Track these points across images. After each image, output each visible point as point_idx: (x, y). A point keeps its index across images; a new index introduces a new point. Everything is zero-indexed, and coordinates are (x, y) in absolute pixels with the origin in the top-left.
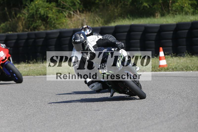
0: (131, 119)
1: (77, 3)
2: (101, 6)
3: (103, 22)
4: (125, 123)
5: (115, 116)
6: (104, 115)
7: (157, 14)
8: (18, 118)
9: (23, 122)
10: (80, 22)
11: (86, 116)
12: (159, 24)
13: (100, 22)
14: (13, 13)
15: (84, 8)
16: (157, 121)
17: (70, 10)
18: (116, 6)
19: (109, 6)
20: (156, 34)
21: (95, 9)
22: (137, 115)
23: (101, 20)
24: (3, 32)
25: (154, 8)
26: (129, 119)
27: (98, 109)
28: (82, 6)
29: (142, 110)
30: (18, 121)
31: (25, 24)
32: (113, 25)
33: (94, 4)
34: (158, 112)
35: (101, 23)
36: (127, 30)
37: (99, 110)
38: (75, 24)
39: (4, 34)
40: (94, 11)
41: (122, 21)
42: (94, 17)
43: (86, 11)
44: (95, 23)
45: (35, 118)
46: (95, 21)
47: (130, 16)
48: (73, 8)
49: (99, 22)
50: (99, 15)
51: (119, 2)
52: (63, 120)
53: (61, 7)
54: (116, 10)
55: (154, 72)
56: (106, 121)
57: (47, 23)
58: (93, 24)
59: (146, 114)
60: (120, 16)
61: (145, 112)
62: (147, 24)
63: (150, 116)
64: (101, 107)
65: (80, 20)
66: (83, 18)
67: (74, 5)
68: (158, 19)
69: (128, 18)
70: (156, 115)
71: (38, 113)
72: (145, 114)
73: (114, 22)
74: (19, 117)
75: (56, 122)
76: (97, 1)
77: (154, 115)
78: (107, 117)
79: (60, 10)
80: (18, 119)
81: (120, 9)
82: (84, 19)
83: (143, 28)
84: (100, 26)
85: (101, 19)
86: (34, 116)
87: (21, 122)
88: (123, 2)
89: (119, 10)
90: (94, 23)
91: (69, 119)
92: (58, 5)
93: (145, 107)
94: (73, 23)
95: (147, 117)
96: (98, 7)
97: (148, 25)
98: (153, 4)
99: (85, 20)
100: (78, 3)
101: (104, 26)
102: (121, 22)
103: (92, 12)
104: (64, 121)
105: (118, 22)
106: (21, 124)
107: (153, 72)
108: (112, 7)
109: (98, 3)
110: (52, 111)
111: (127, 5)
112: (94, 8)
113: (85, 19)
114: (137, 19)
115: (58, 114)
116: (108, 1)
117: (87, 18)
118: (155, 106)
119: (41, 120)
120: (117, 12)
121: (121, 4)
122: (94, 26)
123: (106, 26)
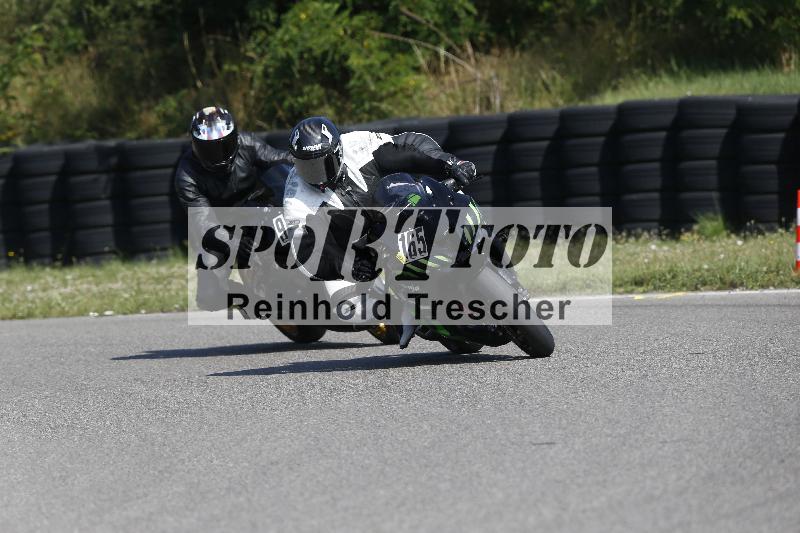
0: (679, 478)
1: (462, 15)
2: (562, 26)
3: (568, 87)
4: (657, 493)
5: (616, 466)
6: (572, 464)
7: (785, 57)
8: (228, 476)
9: (247, 491)
10: (478, 89)
11: (501, 468)
12: (795, 96)
13: (559, 89)
14: (210, 54)
15: (493, 35)
16: (788, 485)
17: (437, 43)
18: (623, 25)
19: (592, 24)
20: (781, 135)
21: (538, 37)
22: (706, 463)
23: (561, 82)
24: (170, 134)
25: (775, 32)
26: (674, 476)
27: (548, 440)
28: (483, 24)
29: (724, 443)
30: (229, 489)
31: (258, 99)
32: (609, 99)
33: (531, 15)
34: (790, 451)
35: (562, 94)
36: (668, 119)
37: (551, 443)
38: (453, 96)
39: (171, 141)
40: (531, 44)
41: (646, 85)
42: (532, 70)
43: (501, 47)
44: (537, 95)
45: (296, 474)
46: (539, 84)
47: (679, 66)
48: (450, 36)
49: (552, 88)
50: (554, 63)
51: (634, 10)
52: (407, 484)
53: (401, 29)
54: (620, 41)
55: (775, 287)
56: (579, 486)
57: (345, 94)
58: (529, 99)
59: (741, 460)
60: (637, 65)
61: (736, 452)
62: (748, 96)
63: (759, 467)
64: (561, 432)
65: (479, 82)
66: (490, 72)
67: (454, 20)
68: (788, 74)
69: (671, 73)
70: (783, 461)
71: (310, 456)
72: (739, 457)
73: (615, 88)
74: (234, 474)
75: (382, 492)
76: (547, 5)
77: (775, 461)
78: (585, 471)
79: (395, 43)
80: (230, 479)
81: (635, 35)
82: (491, 79)
83: (732, 113)
84: (556, 105)
85: (562, 76)
86: (291, 469)
87: (240, 493)
88: (649, 8)
89: (634, 41)
90: (532, 93)
91: (431, 478)
92: (390, 23)
93: (738, 430)
94: (448, 96)
95: (745, 469)
96: (550, 31)
97: (750, 99)
98: (771, 17)
99: (495, 81)
100: (469, 13)
101: (572, 105)
102: (642, 87)
103: (523, 49)
104: (410, 489)
105: (629, 88)
106: (242, 499)
107: (771, 288)
108: (604, 30)
109: (550, 11)
110: (366, 449)
111: (666, 19)
112: (532, 33)
113: (497, 76)
114: (705, 76)
115: (389, 462)
116: (589, 4)
117: (505, 72)
118: (779, 427)
119: (318, 482)
120: (628, 49)
121: (640, 16)
122: (532, 104)
123: (582, 104)
